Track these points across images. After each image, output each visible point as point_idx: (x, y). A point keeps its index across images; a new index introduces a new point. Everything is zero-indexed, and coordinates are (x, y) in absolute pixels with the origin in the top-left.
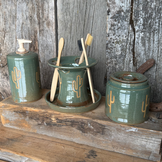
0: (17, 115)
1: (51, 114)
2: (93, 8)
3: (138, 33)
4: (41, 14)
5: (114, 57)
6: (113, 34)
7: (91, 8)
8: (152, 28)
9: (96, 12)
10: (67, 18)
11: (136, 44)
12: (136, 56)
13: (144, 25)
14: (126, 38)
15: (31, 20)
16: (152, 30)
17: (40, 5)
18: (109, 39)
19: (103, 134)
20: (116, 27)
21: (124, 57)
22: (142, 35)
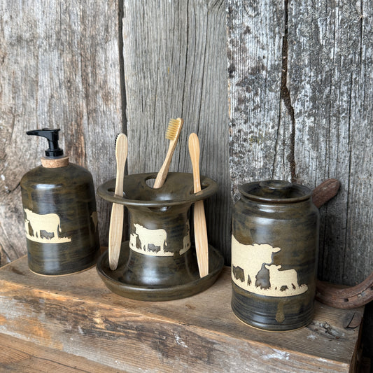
0: (21, 306)
1: (93, 309)
2: (202, 61)
3: (301, 119)
4: (90, 75)
5: (248, 172)
6: (243, 121)
7: (198, 62)
8: (334, 107)
9: (209, 71)
10: (145, 83)
11: (298, 144)
12: (300, 173)
13: (313, 99)
14: (273, 130)
15: (69, 88)
16: (334, 110)
17: (88, 55)
18: (234, 131)
19: (209, 363)
20: (251, 106)
21: (271, 173)
22: (310, 122)
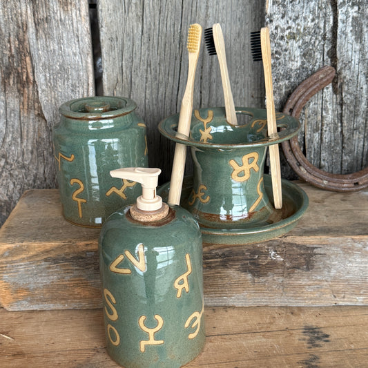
3: (344, 9)
5: (283, 76)
6: (281, 15)
11: (341, 37)
12: (341, 68)
14: (313, 24)
18: (271, 28)
19: (308, 269)
22: (353, 12)
